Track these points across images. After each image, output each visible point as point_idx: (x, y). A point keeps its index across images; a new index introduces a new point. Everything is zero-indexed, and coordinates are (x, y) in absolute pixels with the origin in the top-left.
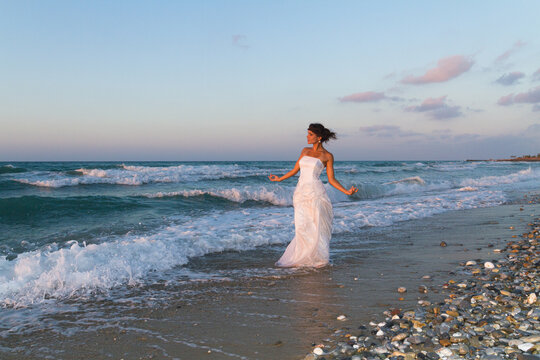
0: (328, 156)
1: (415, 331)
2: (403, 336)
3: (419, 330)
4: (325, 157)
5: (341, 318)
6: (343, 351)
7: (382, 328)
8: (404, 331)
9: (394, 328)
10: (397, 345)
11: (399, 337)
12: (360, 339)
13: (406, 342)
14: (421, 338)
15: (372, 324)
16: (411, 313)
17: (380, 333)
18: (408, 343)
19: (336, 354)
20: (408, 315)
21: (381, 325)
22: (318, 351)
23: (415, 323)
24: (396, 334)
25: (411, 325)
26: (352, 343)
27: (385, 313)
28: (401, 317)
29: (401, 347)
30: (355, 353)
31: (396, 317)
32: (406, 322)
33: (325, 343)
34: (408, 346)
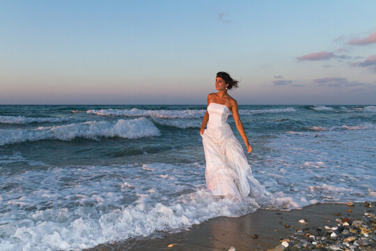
0: (232, 102)
1: (363, 236)
2: (353, 238)
3: (366, 235)
4: (229, 103)
5: (302, 221)
6: (305, 245)
7: (335, 231)
8: (353, 235)
9: (345, 232)
10: (348, 245)
11: (349, 239)
12: (317, 238)
13: (355, 243)
14: (368, 241)
15: (327, 228)
16: (358, 222)
17: (333, 235)
18: (357, 244)
19: (299, 247)
20: (356, 223)
21: (334, 229)
22: (285, 244)
23: (362, 229)
24: (347, 237)
25: (359, 231)
26: (311, 241)
27: (337, 220)
28: (350, 224)
29: (351, 247)
30: (314, 247)
31: (347, 224)
32: (355, 228)
33: (290, 238)
34: (358, 247)
